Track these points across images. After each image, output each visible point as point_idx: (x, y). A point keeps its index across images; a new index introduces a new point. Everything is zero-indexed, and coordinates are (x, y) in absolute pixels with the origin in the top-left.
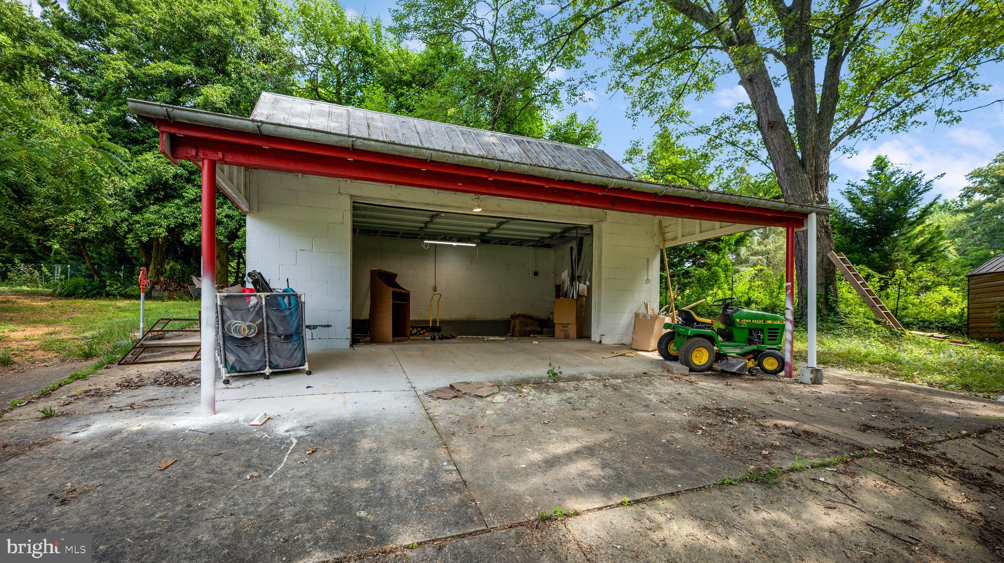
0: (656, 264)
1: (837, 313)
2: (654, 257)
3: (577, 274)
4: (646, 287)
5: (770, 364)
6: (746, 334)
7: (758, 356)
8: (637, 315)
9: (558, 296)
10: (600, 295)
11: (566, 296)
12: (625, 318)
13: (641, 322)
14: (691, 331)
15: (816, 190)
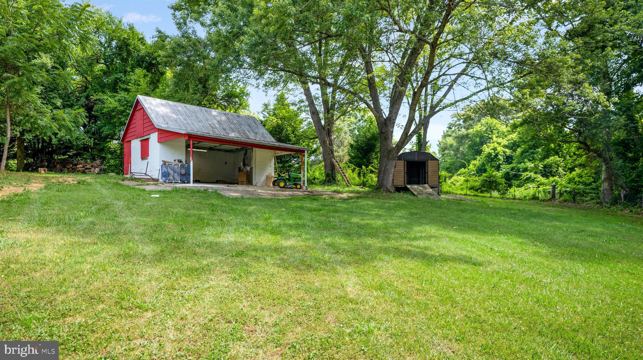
0: (273, 161)
1: (335, 180)
2: (272, 159)
3: (246, 164)
4: (270, 168)
5: (299, 187)
6: (293, 179)
7: (296, 185)
8: (267, 176)
9: (239, 171)
10: (255, 170)
11: (242, 171)
12: (263, 178)
13: (268, 178)
14: (279, 178)
15: (329, 136)
